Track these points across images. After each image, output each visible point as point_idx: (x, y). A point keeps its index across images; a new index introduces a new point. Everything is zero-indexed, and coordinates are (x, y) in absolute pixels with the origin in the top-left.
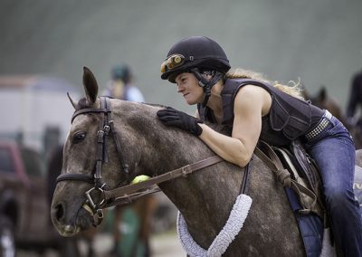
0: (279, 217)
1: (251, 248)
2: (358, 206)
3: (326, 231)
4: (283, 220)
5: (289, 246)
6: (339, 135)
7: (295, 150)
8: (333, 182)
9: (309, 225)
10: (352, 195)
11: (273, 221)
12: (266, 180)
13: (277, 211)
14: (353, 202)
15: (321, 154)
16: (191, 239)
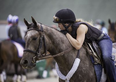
0: (88, 65)
1: (80, 75)
2: (113, 61)
3: (103, 69)
4: (90, 66)
5: (92, 74)
6: (107, 38)
7: (93, 44)
8: (106, 54)
9: (97, 68)
10: (112, 57)
11: (86, 67)
12: (84, 53)
13: (88, 63)
14: (112, 60)
15: (101, 45)
16: (61, 73)
